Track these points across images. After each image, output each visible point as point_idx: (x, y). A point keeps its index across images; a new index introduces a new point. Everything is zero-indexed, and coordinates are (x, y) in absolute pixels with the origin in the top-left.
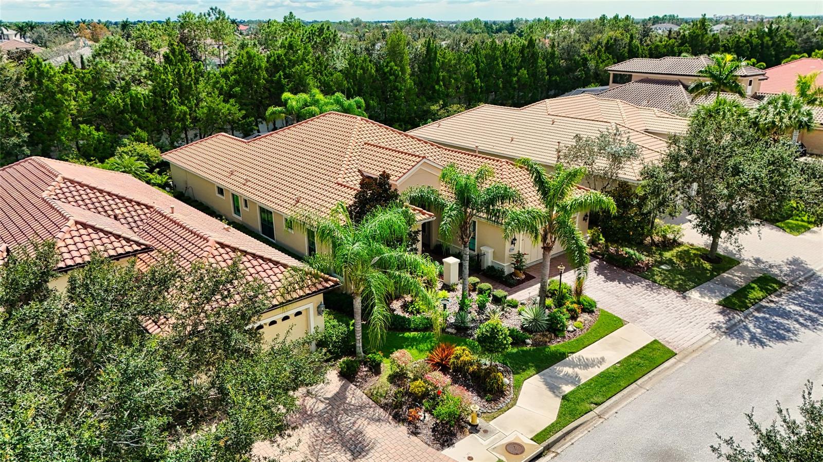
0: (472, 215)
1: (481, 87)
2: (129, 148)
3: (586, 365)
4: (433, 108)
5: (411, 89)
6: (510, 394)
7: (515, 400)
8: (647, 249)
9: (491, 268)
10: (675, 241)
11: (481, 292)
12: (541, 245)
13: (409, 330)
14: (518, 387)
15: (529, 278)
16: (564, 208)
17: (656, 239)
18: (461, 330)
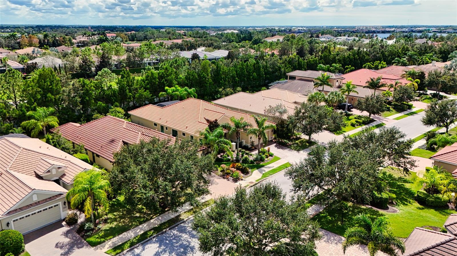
0: (239, 131)
1: (238, 81)
2: (114, 109)
3: (269, 168)
4: (220, 90)
5: (211, 82)
6: (250, 173)
7: (251, 175)
8: (291, 140)
9: (245, 146)
10: (300, 137)
11: (242, 151)
12: (258, 138)
13: (224, 161)
14: (252, 172)
15: (255, 149)
16: (263, 128)
17: (294, 137)
18: (237, 161)
